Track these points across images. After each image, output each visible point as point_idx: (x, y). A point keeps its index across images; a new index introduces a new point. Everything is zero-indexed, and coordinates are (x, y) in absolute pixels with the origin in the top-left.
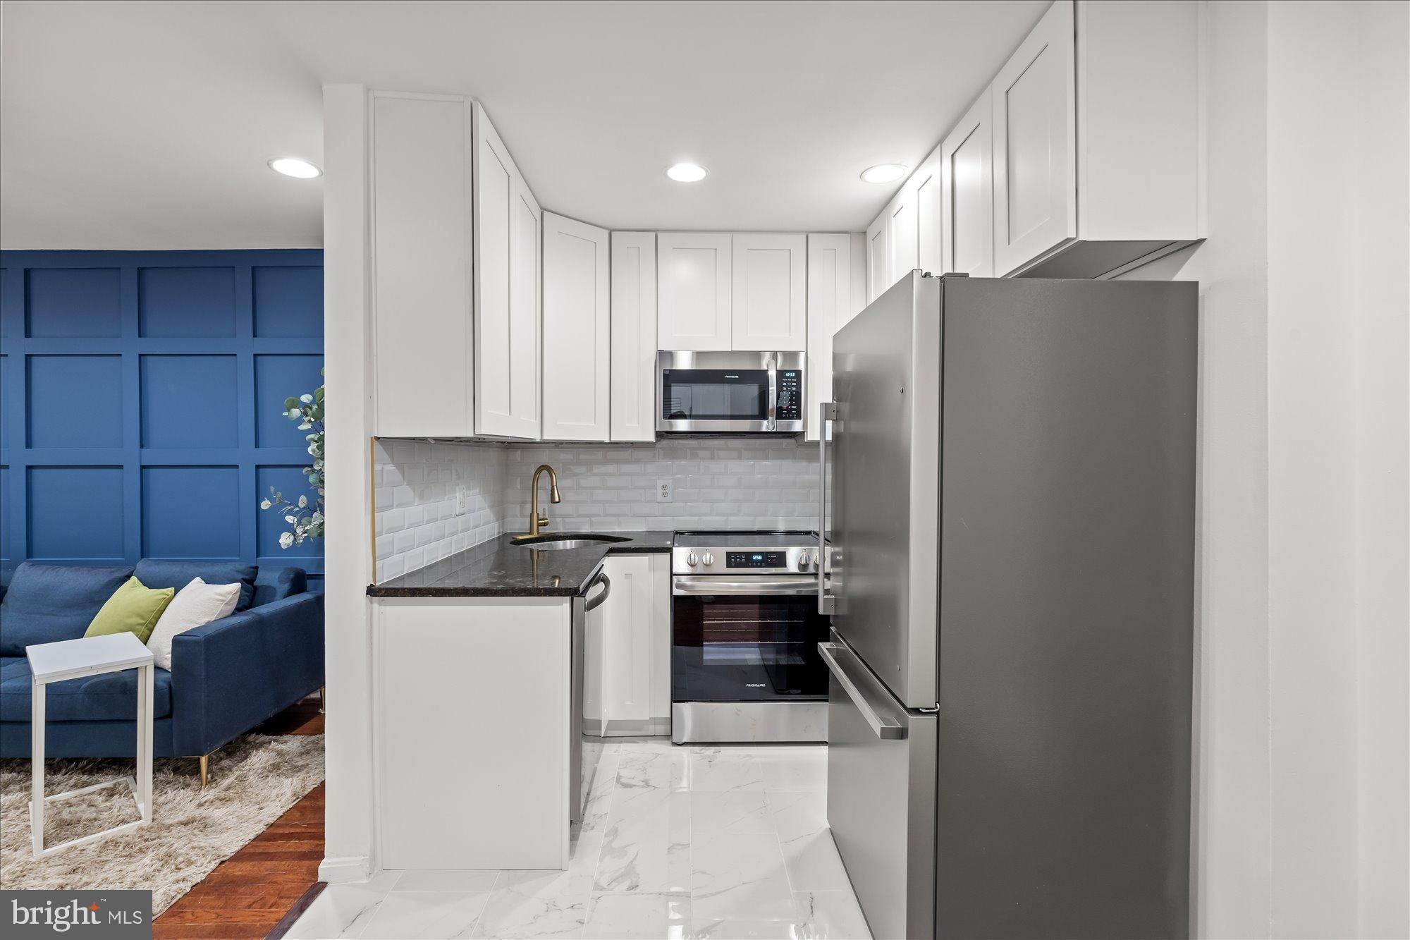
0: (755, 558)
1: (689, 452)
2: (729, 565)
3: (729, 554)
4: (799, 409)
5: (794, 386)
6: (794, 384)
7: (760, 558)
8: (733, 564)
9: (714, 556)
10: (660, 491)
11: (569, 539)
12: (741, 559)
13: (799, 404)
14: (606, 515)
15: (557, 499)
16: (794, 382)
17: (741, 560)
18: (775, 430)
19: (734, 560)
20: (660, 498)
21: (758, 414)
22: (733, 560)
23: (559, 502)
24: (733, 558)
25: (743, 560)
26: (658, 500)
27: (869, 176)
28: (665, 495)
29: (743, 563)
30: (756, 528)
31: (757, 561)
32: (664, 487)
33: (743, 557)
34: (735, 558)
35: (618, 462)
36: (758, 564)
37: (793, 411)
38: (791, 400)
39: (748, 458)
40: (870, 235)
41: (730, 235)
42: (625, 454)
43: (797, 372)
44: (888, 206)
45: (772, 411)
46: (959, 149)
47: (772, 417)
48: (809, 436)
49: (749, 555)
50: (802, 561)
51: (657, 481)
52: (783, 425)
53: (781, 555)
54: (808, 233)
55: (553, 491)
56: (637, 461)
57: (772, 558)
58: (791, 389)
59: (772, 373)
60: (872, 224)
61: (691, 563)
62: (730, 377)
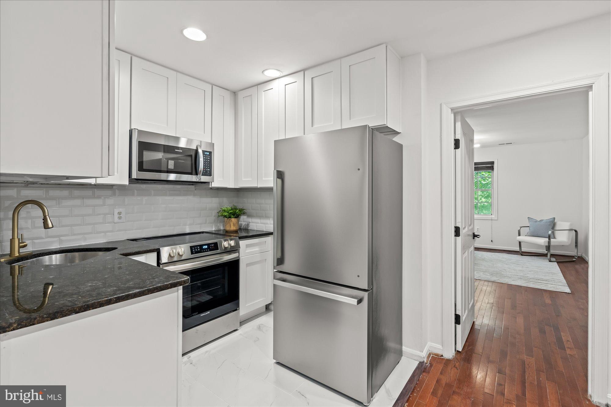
0: (204, 247)
1: (136, 191)
2: (192, 253)
3: (191, 247)
4: (210, 171)
5: (209, 159)
7: (206, 247)
8: (194, 252)
9: (183, 249)
10: (116, 216)
11: (48, 255)
12: (197, 249)
13: (210, 168)
14: (75, 235)
15: (50, 225)
16: (209, 157)
17: (198, 250)
18: (200, 181)
19: (196, 250)
20: (116, 219)
21: (192, 172)
22: (194, 250)
23: (53, 227)
24: (193, 249)
25: (199, 250)
26: (115, 222)
27: (266, 73)
28: (120, 218)
29: (199, 251)
30: (175, 233)
31: (205, 249)
32: (119, 213)
33: (198, 247)
34: (195, 249)
36: (204, 250)
37: (208, 172)
38: (207, 166)
39: (171, 195)
40: (241, 95)
41: (175, 73)
42: (89, 192)
43: (210, 153)
44: (258, 86)
45: (201, 171)
46: (318, 77)
47: (200, 174)
48: (214, 185)
49: (201, 246)
50: (225, 245)
51: (115, 210)
52: (204, 179)
53: (216, 244)
54: (213, 85)
55: (45, 220)
56: (99, 197)
57: (212, 246)
58: (208, 161)
59: (200, 151)
60: (243, 91)
61: (172, 256)
62: (178, 151)
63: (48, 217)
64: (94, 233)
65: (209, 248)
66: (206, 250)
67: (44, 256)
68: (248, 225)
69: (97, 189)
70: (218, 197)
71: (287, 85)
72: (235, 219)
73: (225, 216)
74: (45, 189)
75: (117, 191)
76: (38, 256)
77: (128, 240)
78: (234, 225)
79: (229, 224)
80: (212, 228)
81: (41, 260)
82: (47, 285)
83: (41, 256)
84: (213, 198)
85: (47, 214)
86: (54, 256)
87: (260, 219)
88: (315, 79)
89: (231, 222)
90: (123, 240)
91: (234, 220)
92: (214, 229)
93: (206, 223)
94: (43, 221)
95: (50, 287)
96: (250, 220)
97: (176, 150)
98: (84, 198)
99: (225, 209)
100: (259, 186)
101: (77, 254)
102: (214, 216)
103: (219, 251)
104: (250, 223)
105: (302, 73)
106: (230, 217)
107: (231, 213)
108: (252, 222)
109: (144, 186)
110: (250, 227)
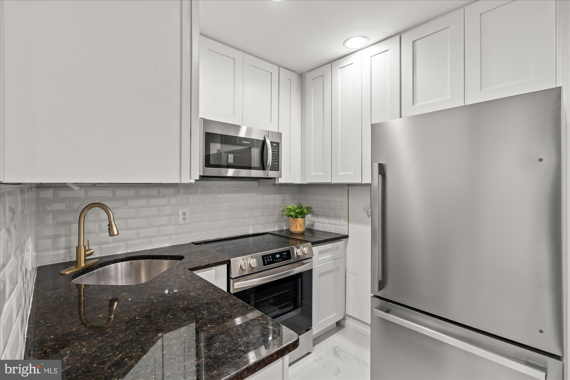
0: (277, 256)
1: (200, 189)
2: (264, 265)
3: (263, 257)
4: (278, 166)
5: (276, 152)
6: (276, 150)
7: (279, 256)
8: (266, 263)
10: (181, 216)
11: (114, 263)
12: (269, 258)
13: (278, 161)
14: (141, 238)
15: (116, 232)
17: (270, 260)
19: (268, 260)
20: (181, 221)
21: (259, 167)
22: (266, 260)
23: (118, 234)
24: (265, 259)
25: (271, 259)
26: (180, 223)
27: (348, 43)
28: (184, 219)
31: (278, 258)
32: (184, 214)
33: (271, 257)
35: (148, 197)
36: (277, 260)
37: (276, 167)
38: (275, 159)
39: (234, 192)
40: (309, 77)
41: (242, 53)
42: (154, 191)
43: (278, 144)
44: (332, 63)
45: (269, 165)
46: (422, 40)
47: (267, 170)
48: (281, 181)
49: (274, 255)
50: (298, 253)
51: (180, 210)
52: (272, 174)
53: (288, 252)
54: (279, 66)
55: (110, 226)
56: (164, 196)
57: (284, 255)
58: (275, 153)
59: (268, 142)
60: (312, 71)
61: (244, 268)
62: (245, 142)
63: (113, 222)
64: (160, 236)
65: (281, 257)
66: (279, 260)
67: (111, 264)
68: (313, 225)
69: (162, 187)
70: (281, 194)
71: (372, 56)
72: (302, 219)
73: (291, 216)
74: (111, 188)
75: (182, 189)
76: (104, 265)
77: (192, 243)
78: (300, 226)
79: (295, 225)
80: (275, 227)
81: (108, 269)
82: (112, 302)
83: (107, 265)
84: (276, 195)
85: (112, 219)
86: (119, 264)
87: (328, 219)
88: (418, 43)
89: (297, 223)
90: (188, 243)
91: (300, 220)
92: (277, 229)
93: (269, 223)
94: (108, 227)
95: (116, 304)
96: (315, 219)
97: (244, 142)
98: (150, 198)
99: (291, 208)
100: (334, 181)
101: (143, 262)
102: (277, 215)
103: (292, 260)
104: (315, 222)
105: (398, 37)
106: (296, 217)
107: (297, 213)
108: (318, 222)
109: (208, 183)
110: (315, 227)
